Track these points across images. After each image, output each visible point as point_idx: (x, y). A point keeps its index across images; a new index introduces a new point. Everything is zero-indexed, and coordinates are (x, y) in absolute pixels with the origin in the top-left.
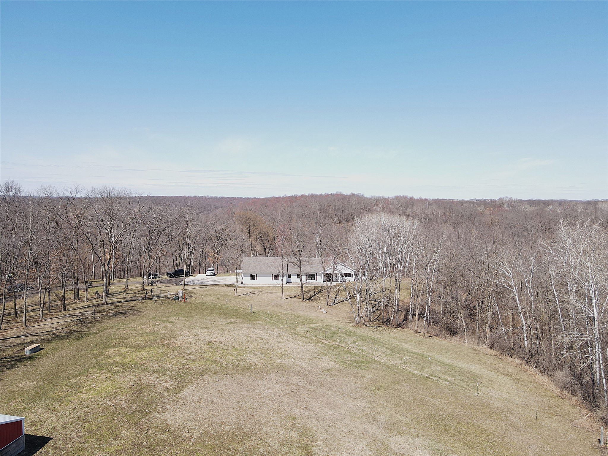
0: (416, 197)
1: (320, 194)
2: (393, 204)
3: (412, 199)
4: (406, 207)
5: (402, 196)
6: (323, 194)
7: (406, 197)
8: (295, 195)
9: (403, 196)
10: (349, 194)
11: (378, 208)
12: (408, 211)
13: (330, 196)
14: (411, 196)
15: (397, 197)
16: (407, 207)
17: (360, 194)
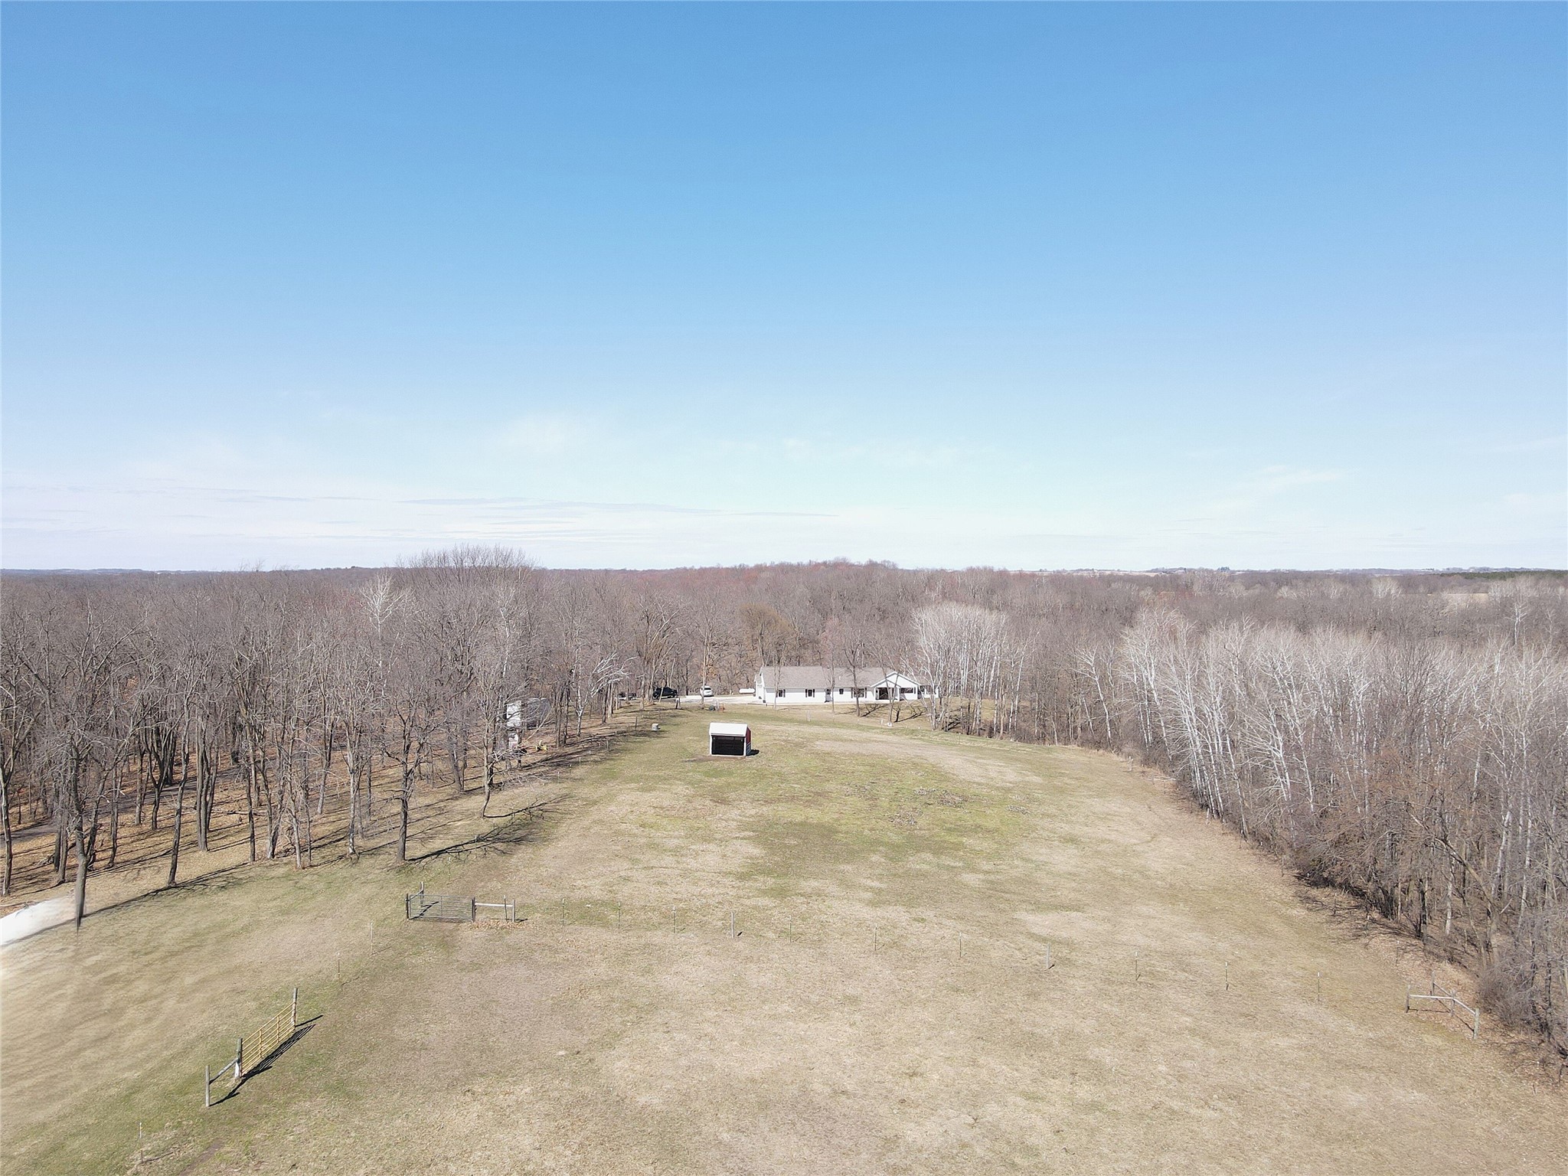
0: (1013, 567)
1: (799, 565)
2: (963, 585)
3: (1003, 574)
4: (991, 591)
5: (981, 567)
6: (805, 562)
7: (991, 571)
8: (740, 566)
9: (985, 569)
10: (864, 561)
11: (933, 595)
12: (996, 600)
13: (822, 567)
14: (1002, 568)
15: (972, 571)
16: (993, 592)
17: (888, 562)
